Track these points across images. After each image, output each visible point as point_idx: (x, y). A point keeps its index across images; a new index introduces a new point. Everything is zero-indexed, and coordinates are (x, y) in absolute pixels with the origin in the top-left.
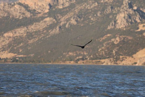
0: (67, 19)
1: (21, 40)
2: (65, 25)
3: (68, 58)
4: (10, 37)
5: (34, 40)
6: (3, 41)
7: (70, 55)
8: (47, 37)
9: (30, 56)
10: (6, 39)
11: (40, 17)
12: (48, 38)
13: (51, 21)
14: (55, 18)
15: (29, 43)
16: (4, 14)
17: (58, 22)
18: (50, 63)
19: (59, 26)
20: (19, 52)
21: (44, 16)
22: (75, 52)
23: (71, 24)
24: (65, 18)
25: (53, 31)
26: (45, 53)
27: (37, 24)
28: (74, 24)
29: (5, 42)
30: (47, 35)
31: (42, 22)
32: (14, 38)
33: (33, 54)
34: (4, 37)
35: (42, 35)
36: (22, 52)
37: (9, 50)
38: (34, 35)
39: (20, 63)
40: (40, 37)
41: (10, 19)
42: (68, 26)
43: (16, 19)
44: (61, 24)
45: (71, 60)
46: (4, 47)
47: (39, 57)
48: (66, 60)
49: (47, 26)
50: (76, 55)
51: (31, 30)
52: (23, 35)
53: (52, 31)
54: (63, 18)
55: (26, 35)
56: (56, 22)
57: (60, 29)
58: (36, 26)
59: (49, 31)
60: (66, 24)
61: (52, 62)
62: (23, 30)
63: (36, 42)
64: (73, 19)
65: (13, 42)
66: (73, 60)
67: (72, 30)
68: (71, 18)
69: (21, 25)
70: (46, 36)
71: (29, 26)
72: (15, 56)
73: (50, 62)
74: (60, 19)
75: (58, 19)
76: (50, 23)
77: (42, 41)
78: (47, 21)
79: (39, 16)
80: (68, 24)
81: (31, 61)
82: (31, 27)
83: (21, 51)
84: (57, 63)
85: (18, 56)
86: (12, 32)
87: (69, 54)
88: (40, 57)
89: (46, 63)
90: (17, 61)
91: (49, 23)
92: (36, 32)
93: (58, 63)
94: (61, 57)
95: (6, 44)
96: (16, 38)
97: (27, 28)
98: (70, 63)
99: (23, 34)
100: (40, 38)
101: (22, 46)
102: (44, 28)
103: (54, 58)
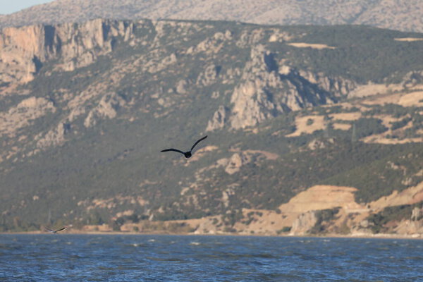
0: (87, 101)
2: (81, 119)
3: (92, 216)
7: (98, 206)
8: (30, 154)
11: (7, 97)
12: (33, 157)
13: (41, 107)
14: (52, 100)
17: (62, 109)
19: (65, 122)
21: (19, 93)
22: (111, 199)
23: (98, 115)
24: (81, 100)
25: (47, 138)
26: (23, 202)
28: (107, 117)
30: (29, 149)
31: (15, 112)
35: (15, 148)
40: (8, 154)
42: (92, 123)
44: (71, 118)
45: (100, 222)
47: (5, 213)
48: (85, 223)
49: (28, 124)
50: (114, 206)
53: (43, 136)
54: (77, 99)
56: (54, 110)
57: (67, 131)
59: (36, 138)
60: (86, 115)
61: (42, 227)
64: (107, 101)
66: (107, 223)
67: (102, 133)
68: (99, 97)
70: (26, 152)
73: (39, 228)
74: (68, 101)
75: (61, 101)
76: (39, 114)
77: (13, 168)
78: (28, 108)
79: (3, 93)
80: (90, 115)
87: (94, 204)
88: (9, 214)
89: (27, 231)
91: (35, 113)
94: (72, 212)
98: (97, 229)
100: (8, 157)
102: (20, 129)
103: (50, 216)
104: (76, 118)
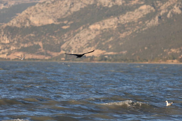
0: (169, 6)
1: (111, 33)
2: (166, 14)
3: (170, 56)
4: (97, 30)
5: (127, 33)
6: (89, 35)
7: (173, 52)
8: (144, 29)
9: (122, 53)
10: (92, 33)
11: (134, 5)
12: (145, 31)
13: (148, 9)
14: (153, 6)
15: (121, 37)
16: (90, 2)
17: (158, 10)
18: (147, 63)
19: (159, 15)
20: (108, 49)
21: (139, 3)
22: (179, 49)
23: (173, 12)
24: (166, 6)
25: (151, 22)
26: (140, 50)
27: (131, 14)
28: (177, 13)
29: (91, 36)
30: (144, 27)
31: (137, 11)
32: (102, 31)
33: (126, 51)
34: (89, 30)
35: (137, 27)
36: (112, 49)
37: (96, 46)
38: (127, 27)
39: (109, 62)
40: (134, 29)
41: (97, 7)
42: (170, 16)
43: (104, 8)
44: (161, 14)
45: (174, 59)
46: (90, 42)
47: (133, 54)
48: (167, 59)
49: (143, 16)
50: (180, 52)
51: (123, 21)
52: (113, 28)
53: (149, 22)
54: (164, 5)
55: (117, 27)
56: (154, 10)
57: (160, 19)
58: (129, 17)
59: (146, 22)
60: (168, 13)
61: (149, 61)
62: (114, 20)
63: (129, 35)
64: (177, 6)
65: (100, 36)
66: (177, 59)
67: (175, 20)
68: (174, 5)
69: (110, 15)
70: (142, 29)
71: (121, 16)
72: (103, 54)
73: (147, 61)
74: (160, 6)
75: (157, 7)
76: (148, 12)
77: (136, 35)
78: (143, 10)
79: (133, 3)
80: (170, 12)
81: (122, 60)
82: (123, 17)
83: (110, 47)
84: (155, 63)
85: (107, 53)
86: (99, 23)
87: (171, 51)
88: (135, 55)
89: (142, 62)
90: (106, 59)
91: (146, 12)
92: (129, 23)
93: (157, 62)
94: (161, 54)
95: (92, 38)
96: (104, 31)
97: (118, 18)
98: (173, 62)
99: (113, 26)
100: (134, 31)
101: (112, 41)
102: (139, 19)
103: (152, 56)
104: (164, 14)
